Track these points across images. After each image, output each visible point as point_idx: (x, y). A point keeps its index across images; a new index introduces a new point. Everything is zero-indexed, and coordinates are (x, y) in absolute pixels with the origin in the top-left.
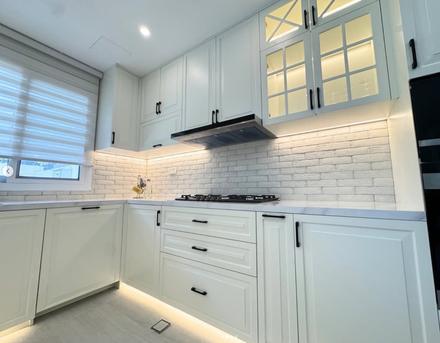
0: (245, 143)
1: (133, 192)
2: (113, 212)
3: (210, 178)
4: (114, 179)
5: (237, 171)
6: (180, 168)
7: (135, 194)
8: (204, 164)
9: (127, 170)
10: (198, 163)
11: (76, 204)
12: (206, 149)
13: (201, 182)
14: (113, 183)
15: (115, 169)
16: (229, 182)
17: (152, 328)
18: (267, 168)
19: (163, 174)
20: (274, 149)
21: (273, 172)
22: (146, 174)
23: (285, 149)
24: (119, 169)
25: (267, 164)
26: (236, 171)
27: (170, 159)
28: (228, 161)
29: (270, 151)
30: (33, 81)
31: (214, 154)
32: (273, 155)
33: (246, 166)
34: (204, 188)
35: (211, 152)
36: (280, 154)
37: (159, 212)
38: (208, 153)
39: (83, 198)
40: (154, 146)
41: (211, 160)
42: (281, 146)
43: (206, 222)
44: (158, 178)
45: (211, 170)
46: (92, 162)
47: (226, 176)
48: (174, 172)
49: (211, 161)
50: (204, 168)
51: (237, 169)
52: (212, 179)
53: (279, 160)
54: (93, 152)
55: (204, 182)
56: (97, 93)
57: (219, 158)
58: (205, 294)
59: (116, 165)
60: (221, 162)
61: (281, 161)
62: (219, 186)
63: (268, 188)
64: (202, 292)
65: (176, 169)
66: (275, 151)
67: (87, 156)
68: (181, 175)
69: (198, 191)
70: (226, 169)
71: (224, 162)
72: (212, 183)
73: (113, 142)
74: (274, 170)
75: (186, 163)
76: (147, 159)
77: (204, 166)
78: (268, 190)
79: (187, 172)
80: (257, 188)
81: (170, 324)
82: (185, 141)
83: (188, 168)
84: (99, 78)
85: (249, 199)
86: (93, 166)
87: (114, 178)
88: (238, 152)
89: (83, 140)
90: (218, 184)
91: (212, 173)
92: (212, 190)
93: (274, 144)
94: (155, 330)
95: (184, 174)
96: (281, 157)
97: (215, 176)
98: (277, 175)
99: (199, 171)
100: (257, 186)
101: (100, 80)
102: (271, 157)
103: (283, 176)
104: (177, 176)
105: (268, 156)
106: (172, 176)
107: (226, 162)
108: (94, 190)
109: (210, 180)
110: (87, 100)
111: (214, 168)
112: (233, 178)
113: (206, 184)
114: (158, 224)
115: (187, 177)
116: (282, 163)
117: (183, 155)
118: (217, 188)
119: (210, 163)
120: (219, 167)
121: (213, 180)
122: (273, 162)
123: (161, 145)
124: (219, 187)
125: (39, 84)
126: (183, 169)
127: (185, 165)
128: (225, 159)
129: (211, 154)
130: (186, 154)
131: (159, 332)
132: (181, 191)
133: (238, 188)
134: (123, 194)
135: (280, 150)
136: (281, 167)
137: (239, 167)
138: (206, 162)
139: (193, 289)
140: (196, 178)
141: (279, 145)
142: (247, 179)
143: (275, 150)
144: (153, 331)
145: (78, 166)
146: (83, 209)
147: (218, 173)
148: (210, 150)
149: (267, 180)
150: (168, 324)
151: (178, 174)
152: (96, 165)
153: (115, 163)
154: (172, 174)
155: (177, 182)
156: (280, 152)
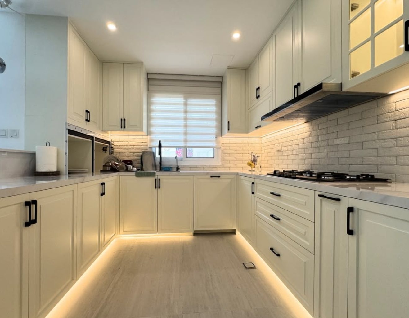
0: (348, 110)
1: (248, 166)
2: (229, 181)
3: (310, 153)
4: (235, 157)
5: (338, 145)
6: (284, 144)
7: (250, 168)
8: (304, 138)
9: (244, 148)
10: (299, 138)
11: (207, 174)
12: (306, 123)
13: (301, 158)
14: (235, 159)
15: (236, 148)
16: (329, 157)
17: (243, 264)
18: (377, 139)
19: (272, 150)
20: (387, 111)
21: (385, 143)
22: (261, 150)
23: (407, 108)
24: (238, 148)
25: (377, 133)
26: (336, 145)
27: (276, 136)
28: (328, 134)
29: (382, 114)
30: (188, 100)
31: (313, 127)
32: (386, 119)
33: (348, 137)
34: (305, 164)
35: (310, 125)
36: (397, 117)
37: (253, 183)
38: (307, 127)
39: (217, 170)
40: (257, 128)
41: (311, 133)
42: (399, 106)
43: (279, 195)
44: (269, 154)
45: (310, 145)
46: (221, 145)
47: (325, 151)
48: (279, 148)
49: (310, 135)
50: (304, 143)
51: (337, 142)
52: (311, 154)
53: (396, 126)
54: (221, 137)
55: (304, 158)
56: (220, 93)
57: (319, 131)
58: (278, 255)
59: (236, 145)
60: (320, 135)
61: (398, 126)
62: (318, 161)
63: (377, 165)
64: (277, 253)
65: (281, 145)
66: (389, 114)
67: (217, 141)
68: (285, 151)
69: (299, 166)
70: (325, 143)
71: (324, 134)
72: (311, 159)
73: (229, 130)
74: (386, 140)
75: (289, 139)
76: (261, 138)
77: (304, 141)
78: (377, 168)
79: (290, 148)
80: (362, 164)
81: (255, 267)
82: (275, 120)
83: (290, 143)
84: (221, 82)
85: (351, 177)
86: (221, 148)
87: (235, 155)
88: (340, 122)
89: (214, 130)
90: (317, 159)
91: (311, 147)
92: (311, 166)
93: (389, 103)
94: (245, 266)
95: (288, 150)
96: (398, 121)
97: (314, 151)
98: (391, 147)
99: (300, 146)
100: (363, 162)
101: (222, 83)
102: (384, 122)
103: (401, 149)
104: (282, 152)
105: (379, 122)
106: (278, 152)
107: (325, 134)
108: (223, 164)
109: (310, 155)
110: (215, 102)
111: (314, 142)
112: (334, 152)
113: (306, 160)
114: (253, 193)
115: (290, 152)
116: (401, 129)
117: (286, 131)
118: (316, 164)
119: (310, 137)
120: (319, 141)
121: (313, 155)
122: (386, 130)
123: (260, 126)
124: (318, 163)
125: (191, 100)
126: (287, 145)
127: (288, 141)
128: (324, 132)
129: (311, 127)
130: (289, 130)
131: (246, 268)
132: (286, 166)
133: (338, 164)
134: (242, 168)
135: (398, 112)
136: (399, 135)
137: (340, 139)
138: (305, 137)
139: (272, 249)
140: (297, 154)
141: (396, 105)
142: (350, 153)
143: (389, 112)
144: (244, 266)
145: (213, 148)
146: (211, 177)
147: (318, 147)
148: (310, 123)
149: (376, 154)
150: (254, 267)
151: (282, 150)
152: (223, 147)
153: (236, 144)
154: (279, 150)
155: (282, 158)
156: (397, 114)
